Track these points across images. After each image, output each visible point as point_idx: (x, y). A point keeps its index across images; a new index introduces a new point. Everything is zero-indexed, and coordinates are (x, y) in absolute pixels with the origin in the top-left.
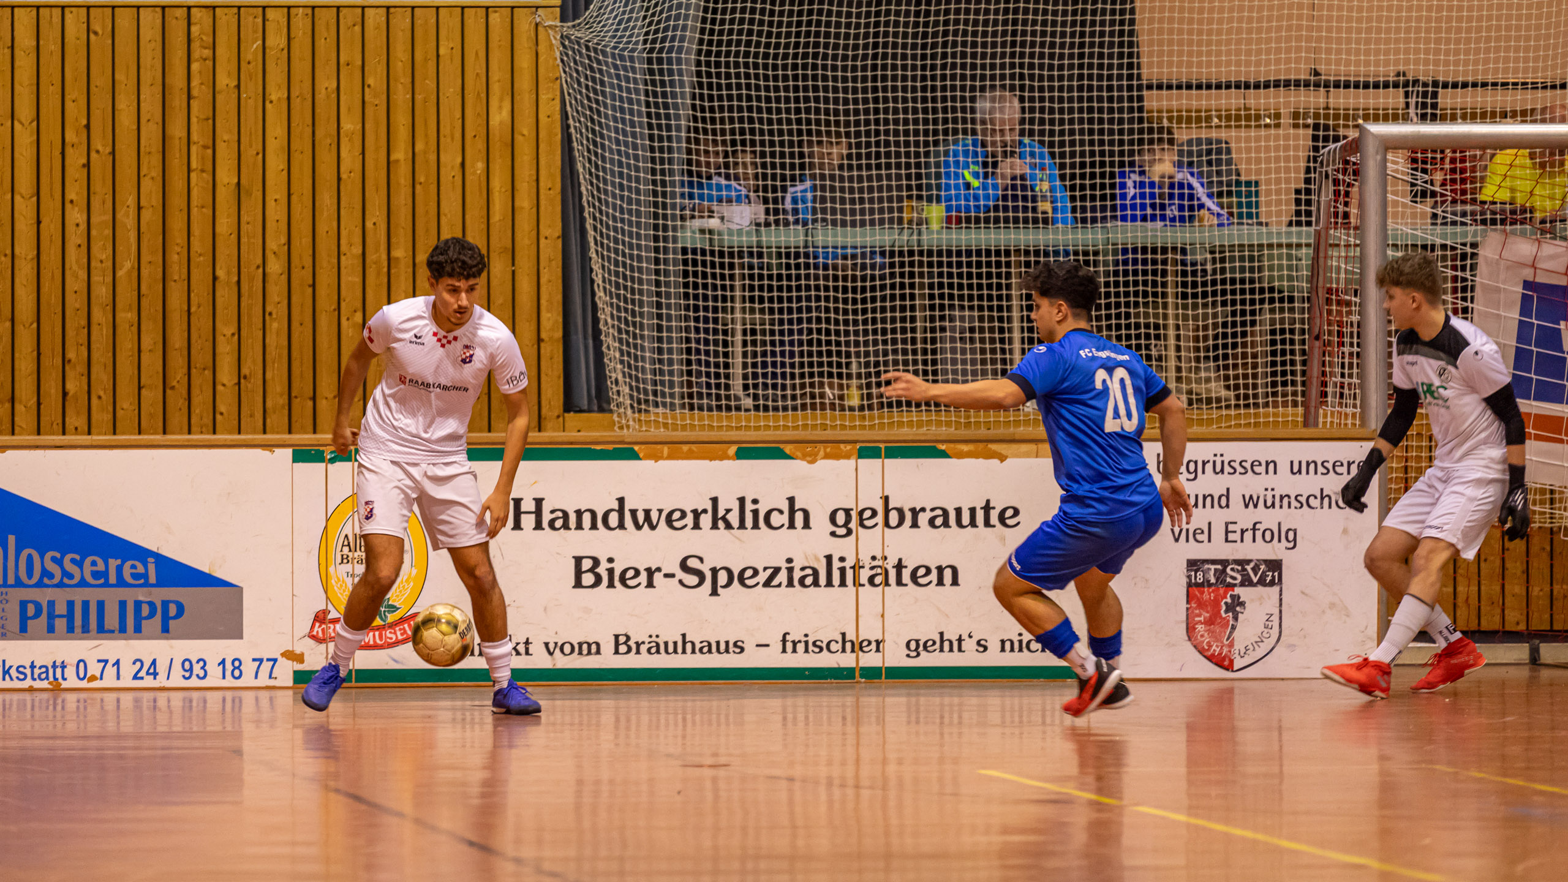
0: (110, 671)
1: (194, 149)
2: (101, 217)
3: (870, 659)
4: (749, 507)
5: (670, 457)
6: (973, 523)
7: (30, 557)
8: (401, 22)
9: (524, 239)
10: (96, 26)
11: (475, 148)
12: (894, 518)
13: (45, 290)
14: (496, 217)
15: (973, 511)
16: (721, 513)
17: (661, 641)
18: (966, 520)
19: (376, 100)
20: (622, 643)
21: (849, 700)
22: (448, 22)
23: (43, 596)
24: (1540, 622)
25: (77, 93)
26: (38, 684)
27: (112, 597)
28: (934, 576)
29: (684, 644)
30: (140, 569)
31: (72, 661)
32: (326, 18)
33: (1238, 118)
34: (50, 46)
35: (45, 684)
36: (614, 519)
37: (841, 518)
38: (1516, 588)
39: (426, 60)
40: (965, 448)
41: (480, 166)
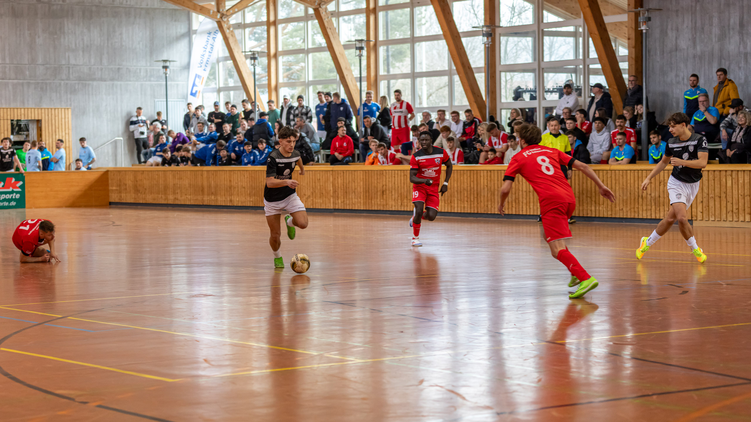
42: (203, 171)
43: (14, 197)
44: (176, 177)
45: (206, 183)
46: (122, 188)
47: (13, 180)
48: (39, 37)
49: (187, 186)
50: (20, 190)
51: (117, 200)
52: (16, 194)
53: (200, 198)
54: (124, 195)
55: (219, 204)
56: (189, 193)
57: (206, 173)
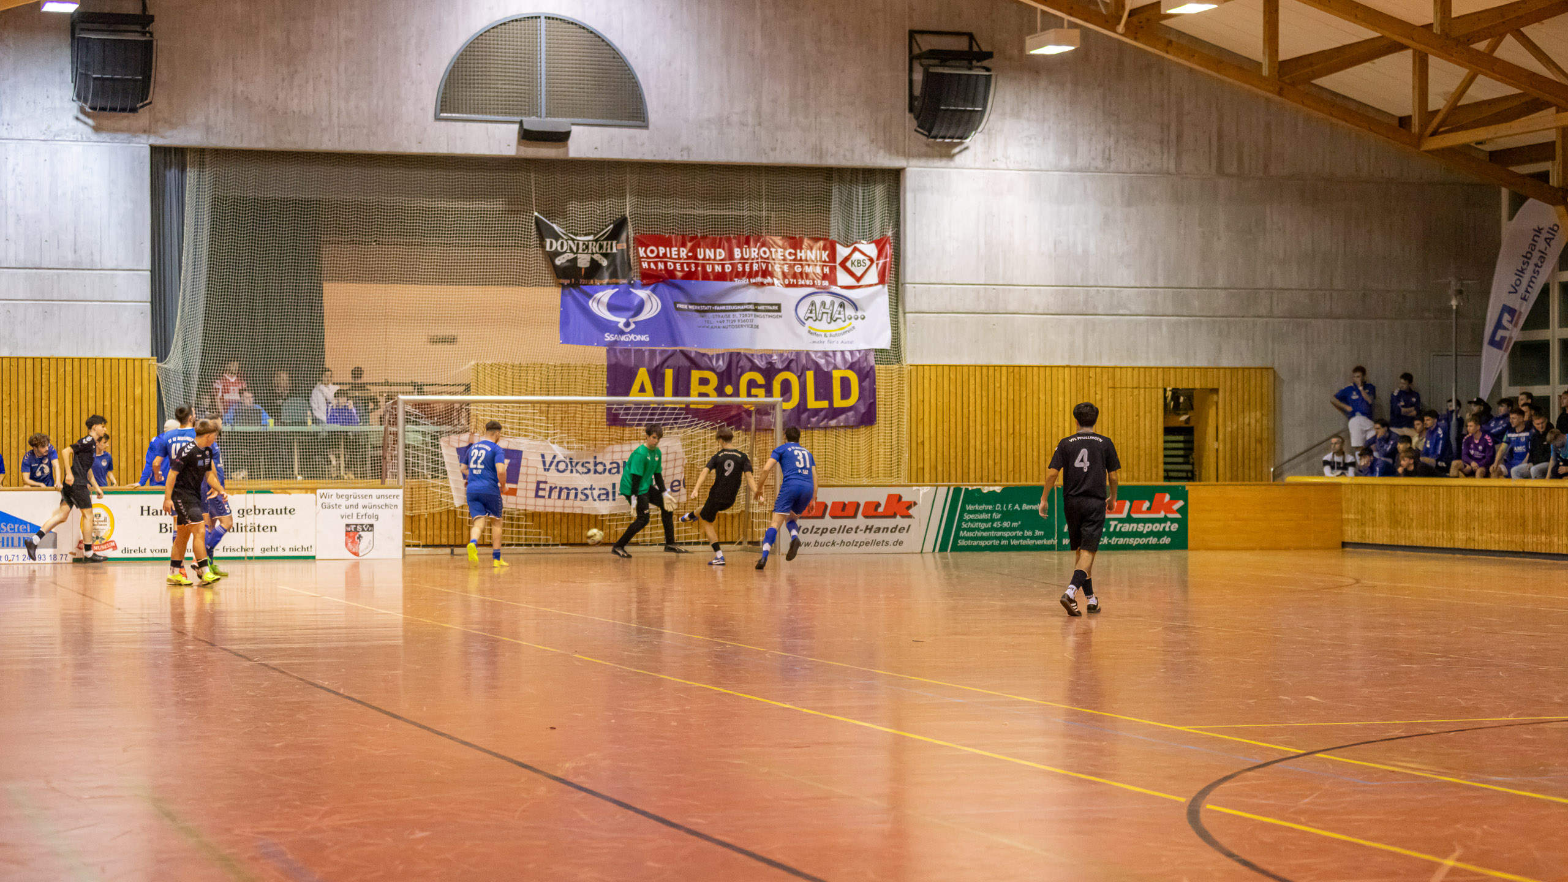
0: (16, 558)
2: (14, 421)
3: (250, 554)
6: (281, 513)
8: (108, 364)
9: (146, 429)
10: (12, 363)
11: (130, 400)
12: (257, 512)
14: (137, 422)
15: (281, 509)
18: (279, 512)
21: (243, 566)
22: (123, 364)
24: (452, 542)
27: (16, 536)
28: (269, 529)
30: (25, 527)
31: (3, 555)
32: (84, 362)
37: (241, 512)
38: (444, 532)
39: (115, 374)
40: (279, 491)
41: (132, 407)
42: (1524, 487)
43: (1167, 529)
44: (1472, 500)
45: (1531, 510)
46: (1367, 517)
47: (1167, 497)
48: (1219, 239)
49: (1493, 516)
50: (1178, 516)
51: (1356, 540)
52: (1172, 523)
53: (1517, 538)
54: (1371, 529)
55: (1556, 552)
56: (1497, 529)
57: (1530, 490)
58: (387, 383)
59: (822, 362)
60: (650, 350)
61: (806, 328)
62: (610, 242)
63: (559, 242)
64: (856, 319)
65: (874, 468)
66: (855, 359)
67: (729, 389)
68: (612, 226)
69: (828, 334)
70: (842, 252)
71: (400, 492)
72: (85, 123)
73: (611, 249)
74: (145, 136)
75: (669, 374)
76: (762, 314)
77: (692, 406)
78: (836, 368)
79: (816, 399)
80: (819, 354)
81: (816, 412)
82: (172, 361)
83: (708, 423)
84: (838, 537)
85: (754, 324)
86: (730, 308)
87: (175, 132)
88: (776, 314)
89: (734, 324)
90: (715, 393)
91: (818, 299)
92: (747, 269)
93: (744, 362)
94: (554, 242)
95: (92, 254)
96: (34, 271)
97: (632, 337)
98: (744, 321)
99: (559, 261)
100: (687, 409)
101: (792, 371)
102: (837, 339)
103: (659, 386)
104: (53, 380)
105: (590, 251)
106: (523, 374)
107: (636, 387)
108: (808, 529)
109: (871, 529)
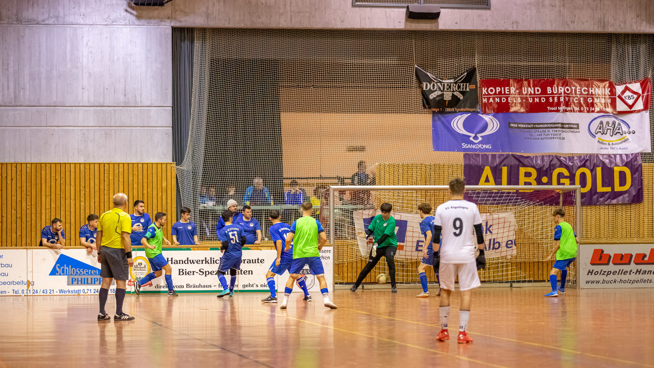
0: (89, 291)
1: (105, 191)
2: (87, 204)
4: (212, 259)
5: (197, 250)
6: (255, 262)
7: (74, 269)
8: (145, 166)
10: (86, 167)
11: (160, 190)
13: (77, 218)
14: (163, 204)
15: (255, 260)
16: (207, 261)
17: (195, 285)
19: (140, 181)
20: (188, 286)
22: (155, 166)
23: (76, 277)
25: (82, 180)
26: (75, 294)
28: (248, 272)
29: (200, 286)
30: (95, 272)
31: (82, 290)
32: (131, 166)
33: (305, 184)
34: (78, 171)
35: (77, 294)
36: (186, 262)
39: (150, 173)
40: (254, 248)
41: (161, 194)
58: (321, 178)
59: (607, 161)
60: (492, 155)
61: (597, 139)
62: (465, 84)
63: (432, 84)
64: (629, 133)
65: (641, 232)
66: (629, 160)
67: (545, 179)
68: (466, 73)
69: (611, 143)
70: (619, 89)
71: (331, 248)
72: (131, 13)
73: (466, 89)
74: (168, 21)
75: (505, 170)
76: (567, 130)
77: (520, 191)
78: (616, 165)
79: (603, 186)
80: (605, 156)
81: (603, 194)
82: (185, 165)
83: (532, 203)
84: (618, 277)
85: (561, 136)
86: (545, 126)
87: (187, 18)
88: (576, 130)
89: (548, 136)
90: (534, 182)
91: (605, 120)
92: (556, 100)
93: (555, 161)
94: (428, 84)
95: (136, 97)
96: (100, 108)
97: (480, 146)
98: (555, 135)
99: (432, 96)
100: (517, 192)
101: (587, 168)
102: (616, 146)
103: (498, 179)
104: (111, 178)
105: (452, 90)
106: (410, 171)
107: (483, 179)
108: (598, 272)
109: (640, 272)
